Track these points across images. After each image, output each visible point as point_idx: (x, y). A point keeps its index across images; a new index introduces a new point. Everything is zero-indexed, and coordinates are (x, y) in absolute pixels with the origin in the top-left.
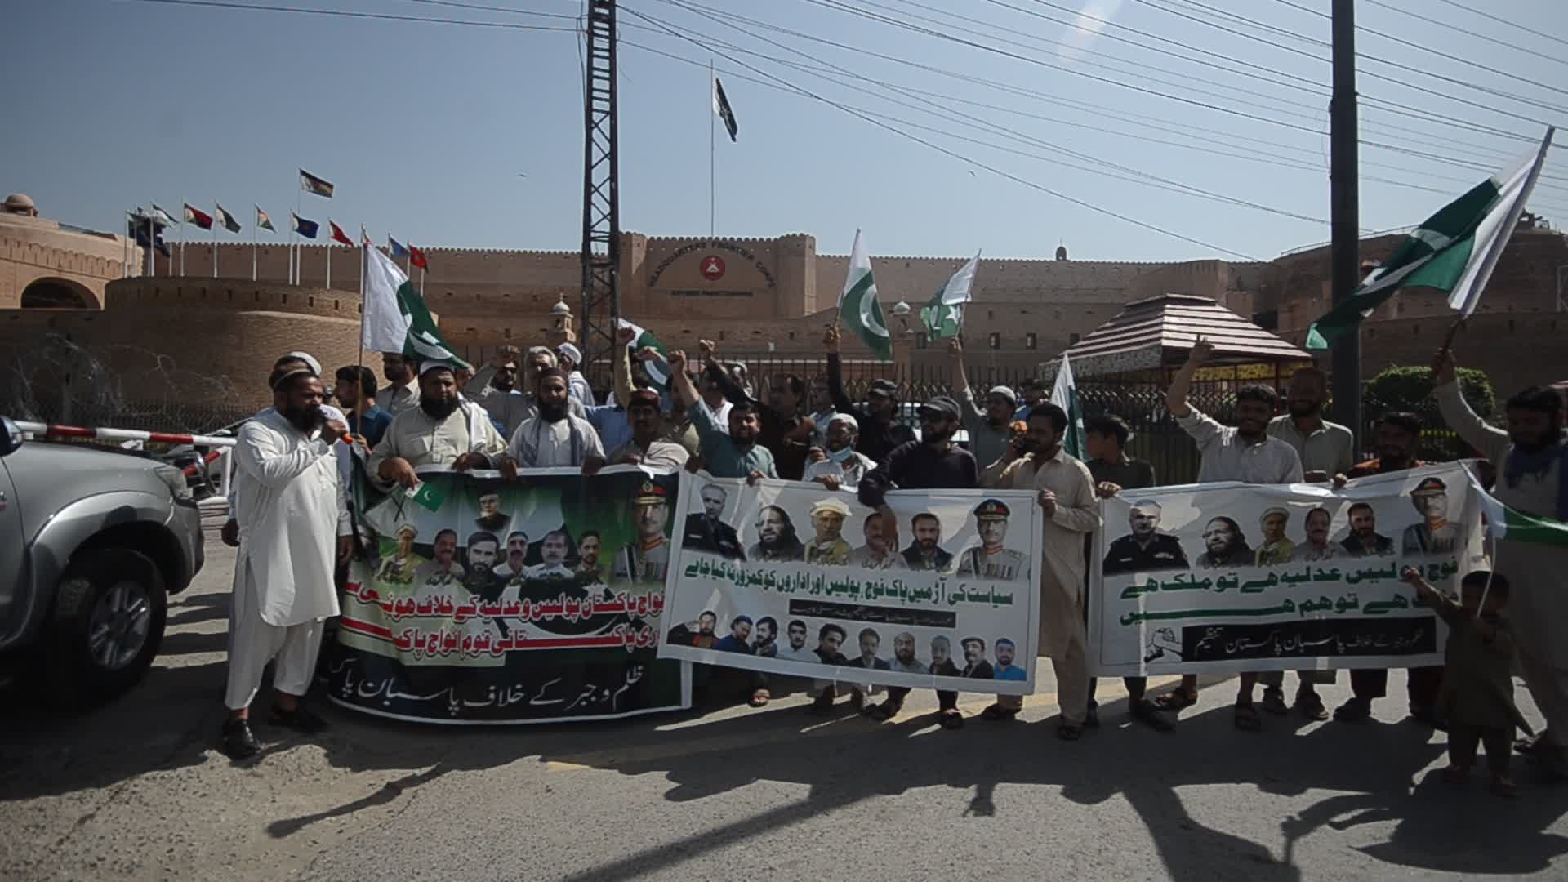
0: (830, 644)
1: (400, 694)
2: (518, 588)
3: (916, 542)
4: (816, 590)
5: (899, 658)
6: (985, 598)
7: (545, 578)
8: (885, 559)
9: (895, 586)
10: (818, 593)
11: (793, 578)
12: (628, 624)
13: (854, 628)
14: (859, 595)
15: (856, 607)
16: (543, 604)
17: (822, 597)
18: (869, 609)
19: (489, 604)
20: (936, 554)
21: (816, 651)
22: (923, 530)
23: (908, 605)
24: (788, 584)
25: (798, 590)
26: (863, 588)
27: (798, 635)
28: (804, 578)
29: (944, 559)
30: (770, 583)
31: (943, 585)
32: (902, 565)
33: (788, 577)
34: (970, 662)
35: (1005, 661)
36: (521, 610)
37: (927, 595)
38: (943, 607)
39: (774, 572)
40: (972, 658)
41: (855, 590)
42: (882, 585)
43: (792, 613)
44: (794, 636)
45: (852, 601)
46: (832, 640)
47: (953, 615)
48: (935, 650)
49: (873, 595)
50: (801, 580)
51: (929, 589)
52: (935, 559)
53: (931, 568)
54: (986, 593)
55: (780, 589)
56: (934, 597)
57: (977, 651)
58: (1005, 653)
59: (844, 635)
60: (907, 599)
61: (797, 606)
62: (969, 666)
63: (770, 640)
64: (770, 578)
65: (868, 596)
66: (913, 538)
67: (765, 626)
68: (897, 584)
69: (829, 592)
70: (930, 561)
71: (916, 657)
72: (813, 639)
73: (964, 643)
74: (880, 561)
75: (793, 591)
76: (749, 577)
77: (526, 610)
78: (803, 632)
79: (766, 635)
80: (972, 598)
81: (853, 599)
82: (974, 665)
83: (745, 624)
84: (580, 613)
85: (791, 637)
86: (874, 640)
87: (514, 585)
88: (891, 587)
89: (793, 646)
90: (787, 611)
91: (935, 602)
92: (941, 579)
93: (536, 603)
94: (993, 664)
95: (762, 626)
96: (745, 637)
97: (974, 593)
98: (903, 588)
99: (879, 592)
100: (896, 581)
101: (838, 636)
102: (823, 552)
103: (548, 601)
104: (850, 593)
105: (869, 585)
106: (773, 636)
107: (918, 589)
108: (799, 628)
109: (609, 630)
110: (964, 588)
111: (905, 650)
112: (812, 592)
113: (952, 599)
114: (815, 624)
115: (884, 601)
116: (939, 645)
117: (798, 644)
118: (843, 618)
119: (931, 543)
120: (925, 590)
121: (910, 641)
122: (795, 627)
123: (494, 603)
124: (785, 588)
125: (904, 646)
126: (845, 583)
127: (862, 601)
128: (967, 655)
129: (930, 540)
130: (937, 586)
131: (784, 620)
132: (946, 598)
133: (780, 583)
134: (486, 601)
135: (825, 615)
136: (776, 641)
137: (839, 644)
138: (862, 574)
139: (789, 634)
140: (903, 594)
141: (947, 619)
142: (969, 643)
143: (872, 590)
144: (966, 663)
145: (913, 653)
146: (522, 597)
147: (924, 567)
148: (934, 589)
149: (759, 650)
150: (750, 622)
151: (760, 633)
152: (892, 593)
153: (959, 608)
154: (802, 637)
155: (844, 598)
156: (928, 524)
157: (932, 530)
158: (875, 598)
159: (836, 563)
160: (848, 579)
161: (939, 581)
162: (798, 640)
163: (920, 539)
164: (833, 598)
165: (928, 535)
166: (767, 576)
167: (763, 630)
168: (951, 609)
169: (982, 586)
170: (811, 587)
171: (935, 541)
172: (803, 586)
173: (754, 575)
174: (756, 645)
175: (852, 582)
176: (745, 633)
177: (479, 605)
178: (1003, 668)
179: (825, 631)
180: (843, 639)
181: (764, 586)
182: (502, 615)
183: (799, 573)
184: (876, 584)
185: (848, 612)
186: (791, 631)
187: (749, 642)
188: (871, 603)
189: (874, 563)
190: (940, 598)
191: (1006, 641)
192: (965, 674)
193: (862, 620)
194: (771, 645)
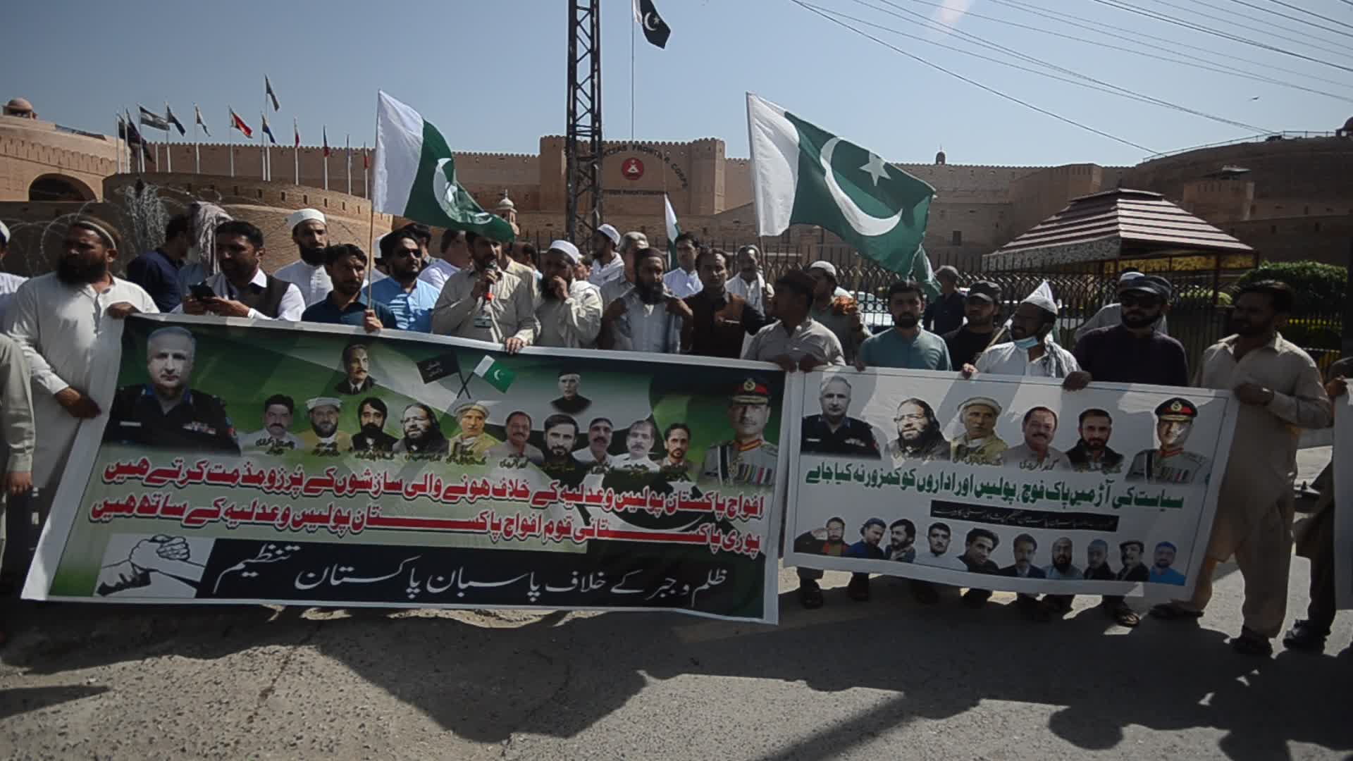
0: (979, 550)
1: (472, 584)
2: (602, 476)
3: (1082, 440)
4: (963, 492)
5: (1056, 564)
6: (1152, 502)
7: (629, 469)
8: (1046, 459)
9: (1056, 488)
10: (965, 495)
11: (936, 477)
12: (714, 524)
13: (1007, 534)
14: (1015, 498)
15: (1011, 511)
16: (627, 495)
17: (970, 499)
18: (1027, 513)
19: (570, 489)
20: (1103, 455)
21: (960, 558)
22: (1091, 428)
23: (1071, 509)
24: (930, 483)
25: (942, 491)
26: (1020, 491)
27: (940, 539)
28: (949, 478)
29: (1112, 460)
30: (911, 482)
31: (1109, 488)
32: (1065, 466)
33: (931, 476)
34: (1126, 566)
35: (1163, 565)
36: (604, 499)
37: (1089, 497)
38: (1106, 509)
39: (914, 470)
40: (1129, 561)
41: (1010, 492)
42: (1042, 487)
43: (933, 514)
44: (935, 540)
45: (1006, 505)
46: (982, 546)
47: (1116, 519)
48: (1091, 553)
49: (1031, 498)
50: (946, 480)
51: (1092, 491)
52: (1102, 460)
53: (1097, 469)
54: (1155, 497)
55: (921, 488)
56: (1096, 500)
57: (1135, 554)
58: (1164, 556)
59: (995, 541)
60: (1068, 502)
61: (939, 508)
62: (1125, 570)
63: (906, 544)
64: (910, 477)
65: (1025, 500)
66: (1079, 437)
67: (901, 528)
68: (1060, 487)
69: (978, 494)
70: (1096, 462)
71: (1073, 562)
72: (958, 544)
73: (1123, 547)
74: (1040, 461)
75: (935, 491)
76: (882, 477)
77: (609, 499)
78: (947, 537)
79: (901, 538)
80: (1140, 502)
81: (1007, 502)
82: (1130, 568)
83: (876, 527)
84: (664, 507)
85: (930, 542)
86: (1031, 547)
87: (596, 472)
88: (1053, 490)
89: (933, 551)
90: (929, 513)
91: (1097, 505)
92: (1108, 481)
93: (620, 493)
94: (1150, 568)
95: (897, 529)
96: (878, 541)
97: (1140, 496)
98: (1066, 491)
99: (1037, 495)
100: (1059, 484)
101: (988, 542)
102: (973, 450)
103: (632, 492)
104: (1003, 496)
105: (1027, 488)
106: (910, 539)
107: (1080, 492)
108: (942, 532)
109: (694, 528)
110: (1132, 492)
111: (1064, 556)
112: (958, 494)
113: (1116, 502)
114: (960, 529)
115: (1043, 505)
116: (1095, 550)
117: (940, 549)
118: (999, 522)
119: (1100, 443)
120: (1087, 492)
121: (1068, 546)
122: (937, 531)
123: (575, 489)
124: (927, 488)
125: (1062, 552)
126: (998, 485)
127: (1017, 504)
128: (1124, 558)
129: (1099, 439)
130: (1102, 488)
131: (923, 520)
132: (1110, 501)
133: (921, 483)
134: (566, 486)
135: (973, 518)
136: (913, 545)
137: (990, 550)
138: (1017, 475)
139: (929, 538)
140: (1065, 497)
141: (1108, 523)
142: (1128, 547)
143: (1030, 493)
144: (1123, 566)
145: (1070, 559)
146: (605, 486)
147: (1088, 468)
148: (1097, 492)
149: (894, 554)
150: (883, 525)
151: (895, 536)
152: (1051, 496)
153: (1123, 512)
154: (944, 542)
155: (997, 501)
156: (1097, 422)
157: (1102, 429)
158: (1033, 501)
159: (987, 463)
160: (1002, 480)
161: (1104, 484)
162: (940, 544)
163: (1087, 439)
164: (984, 501)
165: (1097, 434)
166: (906, 474)
167: (898, 533)
168: (1114, 512)
169: (1152, 489)
170: (957, 489)
171: (1104, 442)
172: (947, 486)
173: (890, 474)
174: (889, 549)
175: (1007, 484)
176: (878, 536)
177: (559, 491)
178: (1159, 570)
179: (973, 536)
180: (995, 545)
181: (902, 485)
182: (584, 502)
183: (942, 474)
184: (1035, 486)
185: (1001, 516)
186: (931, 534)
187: (882, 546)
188: (1029, 506)
189: (1034, 464)
190: (1103, 501)
191: (1167, 544)
192: (1119, 577)
193: (1017, 524)
194: (907, 549)
